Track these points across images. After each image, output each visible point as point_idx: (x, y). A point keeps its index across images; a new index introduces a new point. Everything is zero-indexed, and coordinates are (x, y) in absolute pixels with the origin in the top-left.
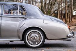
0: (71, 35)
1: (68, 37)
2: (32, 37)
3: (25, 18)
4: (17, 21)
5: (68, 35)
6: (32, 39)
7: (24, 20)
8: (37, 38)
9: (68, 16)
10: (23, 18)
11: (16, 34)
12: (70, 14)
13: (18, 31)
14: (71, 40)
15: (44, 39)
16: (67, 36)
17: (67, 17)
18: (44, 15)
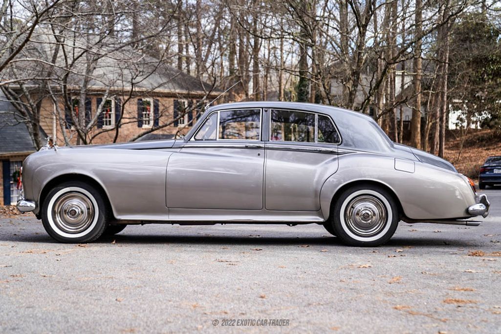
0: (479, 207)
1: (469, 214)
2: (358, 214)
3: (338, 154)
4: (316, 162)
5: (471, 209)
6: (357, 217)
7: (334, 159)
8: (374, 214)
9: (423, 136)
10: (332, 153)
11: (310, 202)
12: (434, 124)
13: (318, 194)
14: (477, 225)
15: (395, 219)
16: (467, 211)
17: (419, 137)
18: (395, 146)
